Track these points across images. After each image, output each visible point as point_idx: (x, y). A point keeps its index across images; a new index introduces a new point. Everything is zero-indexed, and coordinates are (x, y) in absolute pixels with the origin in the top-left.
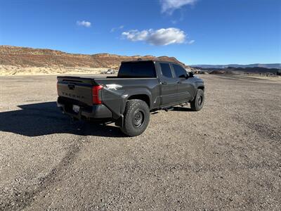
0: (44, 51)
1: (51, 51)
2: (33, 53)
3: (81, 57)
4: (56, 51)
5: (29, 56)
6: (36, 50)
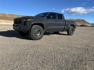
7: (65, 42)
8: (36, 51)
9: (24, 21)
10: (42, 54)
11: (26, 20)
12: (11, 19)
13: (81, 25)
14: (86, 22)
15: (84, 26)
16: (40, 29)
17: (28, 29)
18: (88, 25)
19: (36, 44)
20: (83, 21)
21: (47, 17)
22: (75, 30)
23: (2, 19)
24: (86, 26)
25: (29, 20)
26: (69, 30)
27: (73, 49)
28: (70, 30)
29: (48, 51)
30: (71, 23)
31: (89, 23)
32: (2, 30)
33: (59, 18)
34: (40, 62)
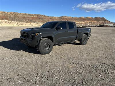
0: (37, 15)
1: (41, 15)
2: (33, 17)
3: (54, 18)
4: (43, 15)
5: (31, 18)
6: (34, 15)
7: (75, 56)
8: (45, 70)
9: (32, 36)
10: (51, 75)
11: (33, 34)
12: (13, 19)
13: (101, 24)
14: (107, 21)
15: (104, 27)
16: (49, 43)
17: (36, 44)
18: (109, 25)
19: (44, 60)
20: (104, 19)
21: (56, 28)
22: (89, 39)
23: (2, 19)
24: (107, 26)
25: (37, 34)
26: (81, 39)
27: (82, 67)
28: (83, 39)
29: (57, 70)
30: (83, 31)
31: (110, 22)
32: (6, 38)
33: (70, 28)
34: (48, 84)
